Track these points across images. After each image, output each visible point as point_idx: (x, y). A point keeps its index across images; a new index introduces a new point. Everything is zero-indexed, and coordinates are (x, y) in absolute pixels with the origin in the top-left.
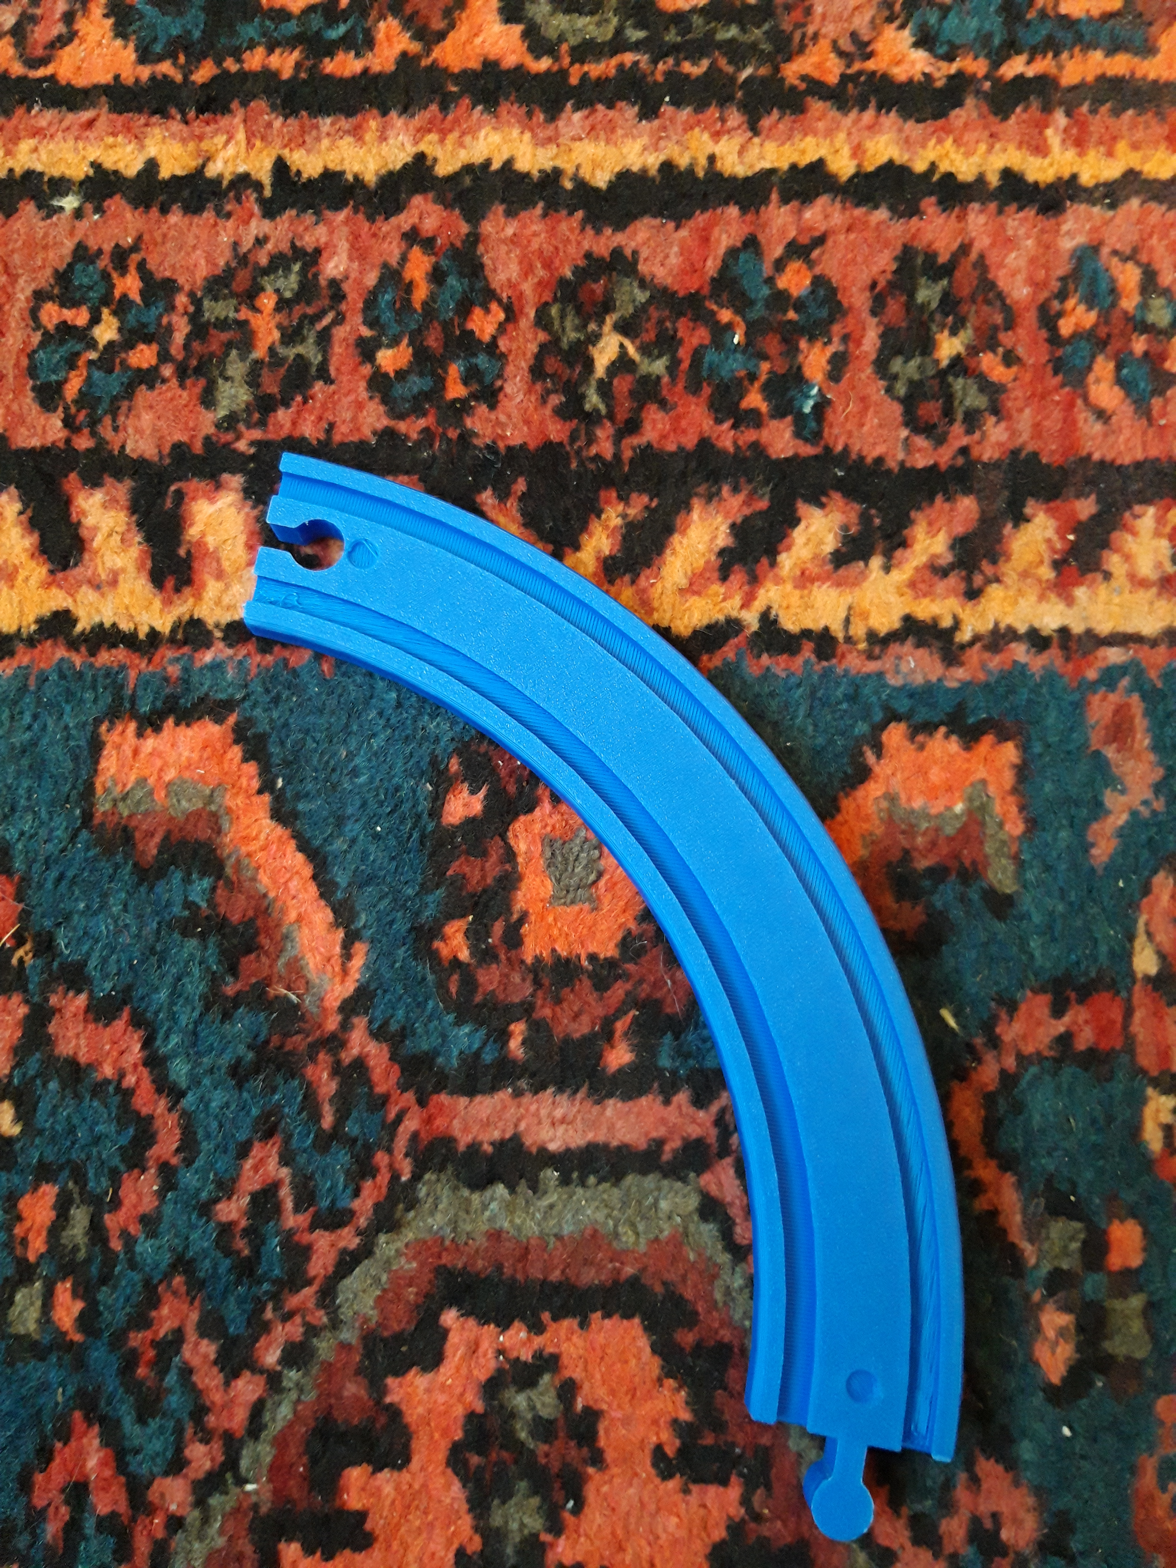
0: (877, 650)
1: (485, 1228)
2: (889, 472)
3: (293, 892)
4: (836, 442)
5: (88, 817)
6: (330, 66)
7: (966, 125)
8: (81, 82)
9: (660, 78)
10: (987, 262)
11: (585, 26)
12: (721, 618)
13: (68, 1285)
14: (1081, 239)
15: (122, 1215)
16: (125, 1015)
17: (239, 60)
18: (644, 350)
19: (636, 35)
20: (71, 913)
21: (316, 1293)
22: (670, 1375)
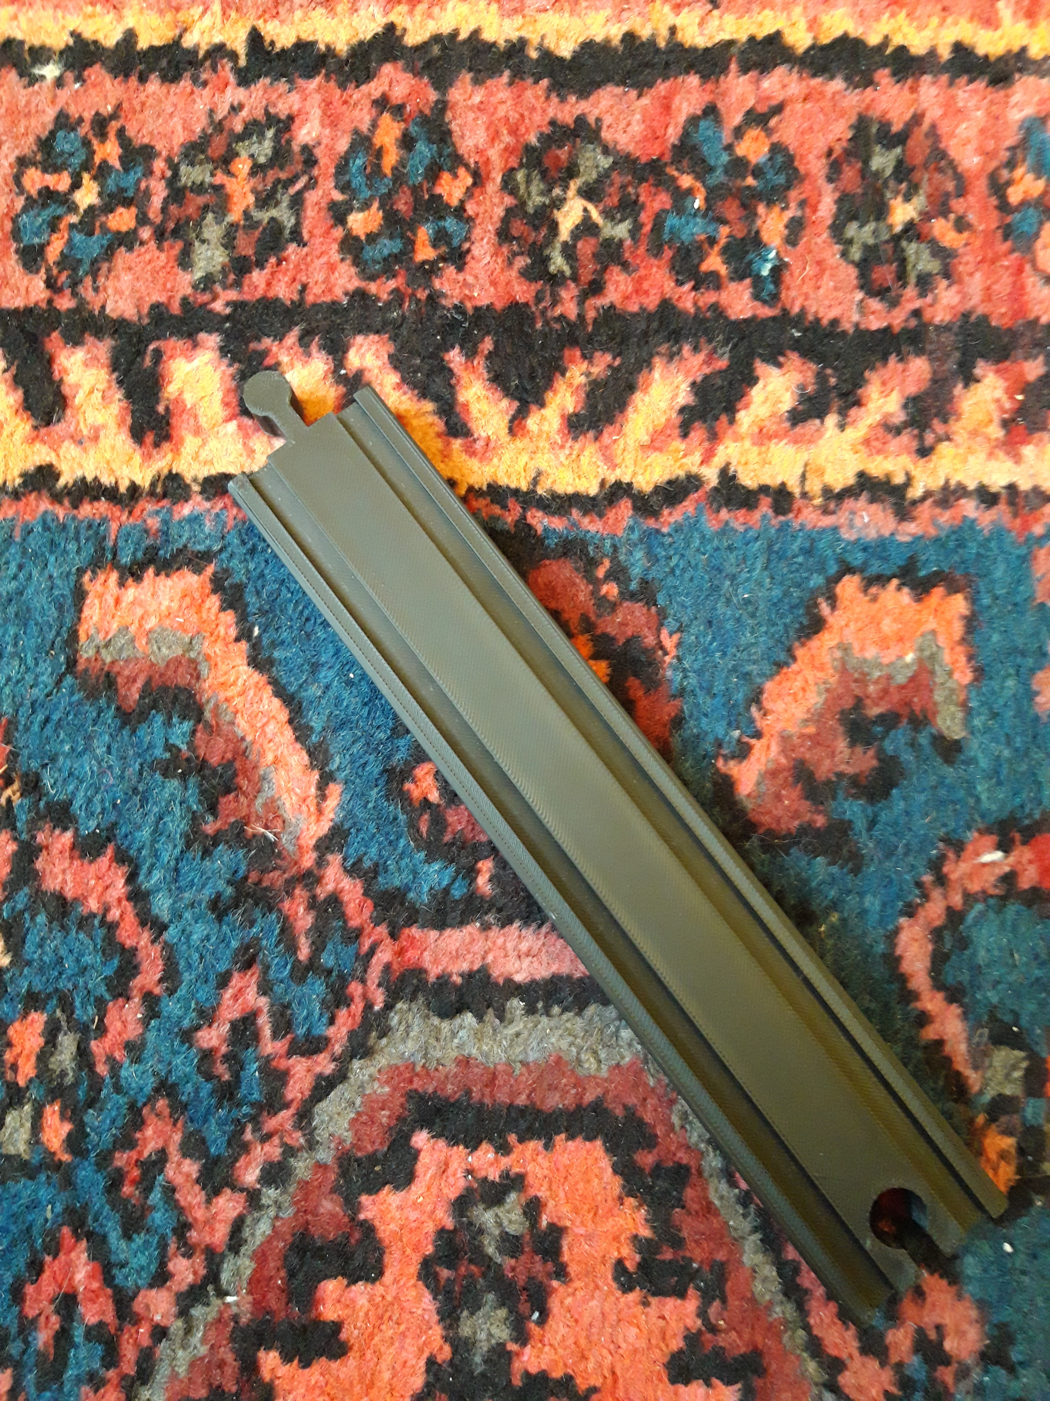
0: (832, 506)
1: (454, 1054)
2: (844, 333)
3: (269, 736)
4: (793, 300)
5: (72, 663)
10: (939, 132)
12: (682, 474)
13: (56, 1108)
14: (1029, 111)
15: (108, 1041)
16: (110, 851)
18: (608, 214)
20: (56, 755)
21: (293, 1115)
22: (630, 1194)
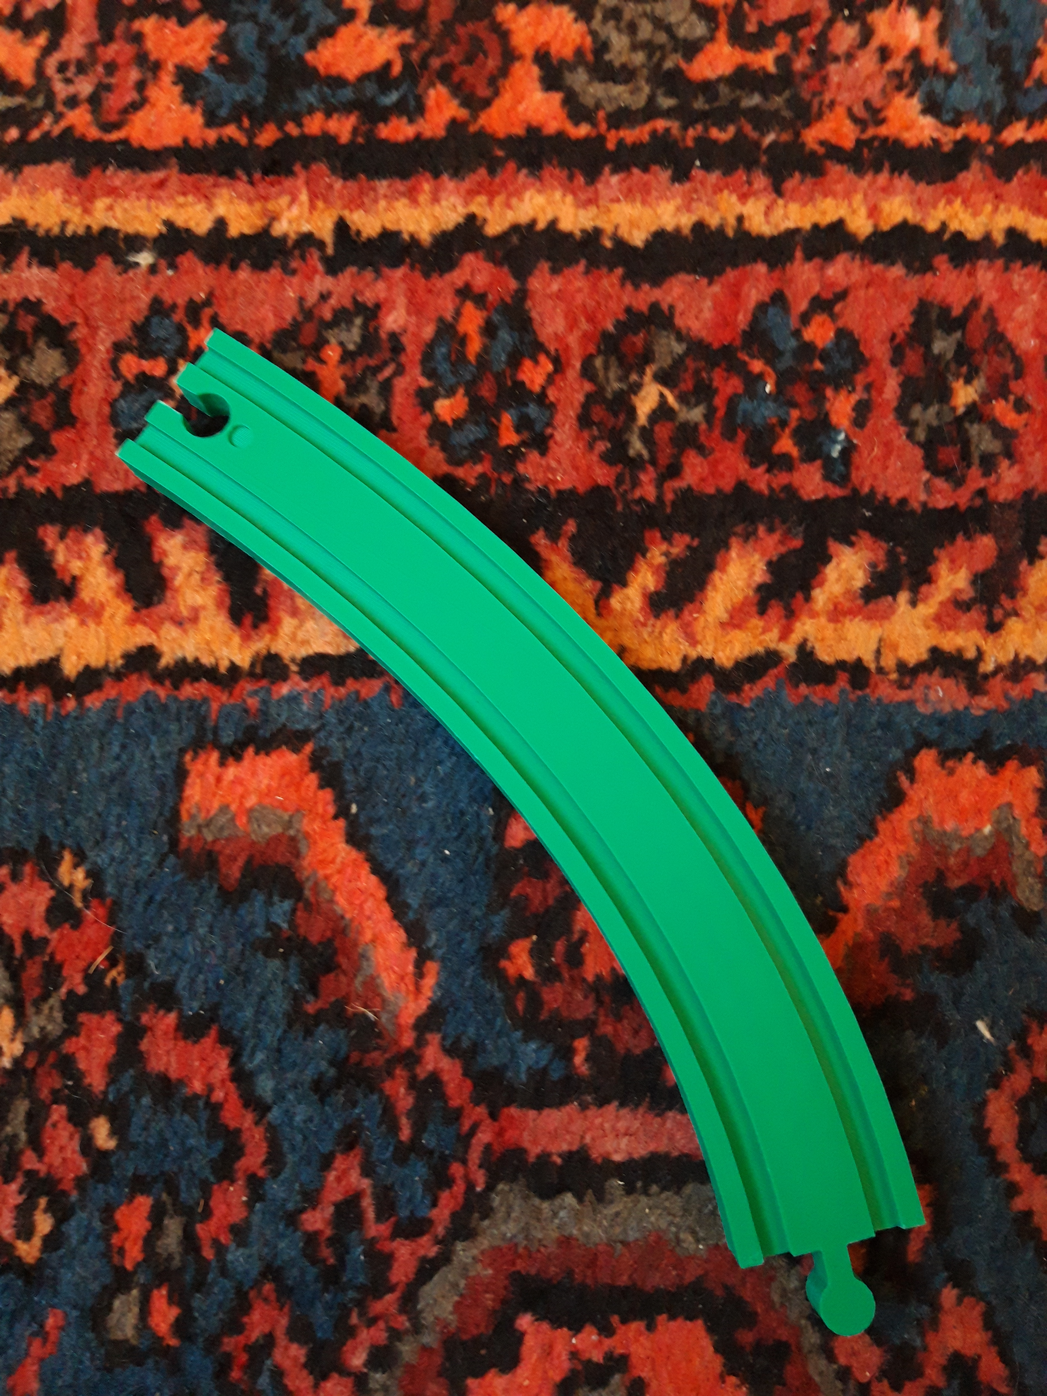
0: (907, 680)
1: (555, 1235)
2: (913, 512)
3: (367, 913)
4: (862, 483)
5: (174, 842)
6: (384, 131)
7: (973, 186)
8: (151, 144)
9: (690, 143)
10: (996, 315)
11: (619, 94)
12: (761, 649)
13: (164, 1292)
15: (213, 1223)
16: (213, 1032)
17: (300, 125)
18: (682, 398)
19: (667, 102)
20: (160, 935)
21: (399, 1299)
22: (731, 1371)
